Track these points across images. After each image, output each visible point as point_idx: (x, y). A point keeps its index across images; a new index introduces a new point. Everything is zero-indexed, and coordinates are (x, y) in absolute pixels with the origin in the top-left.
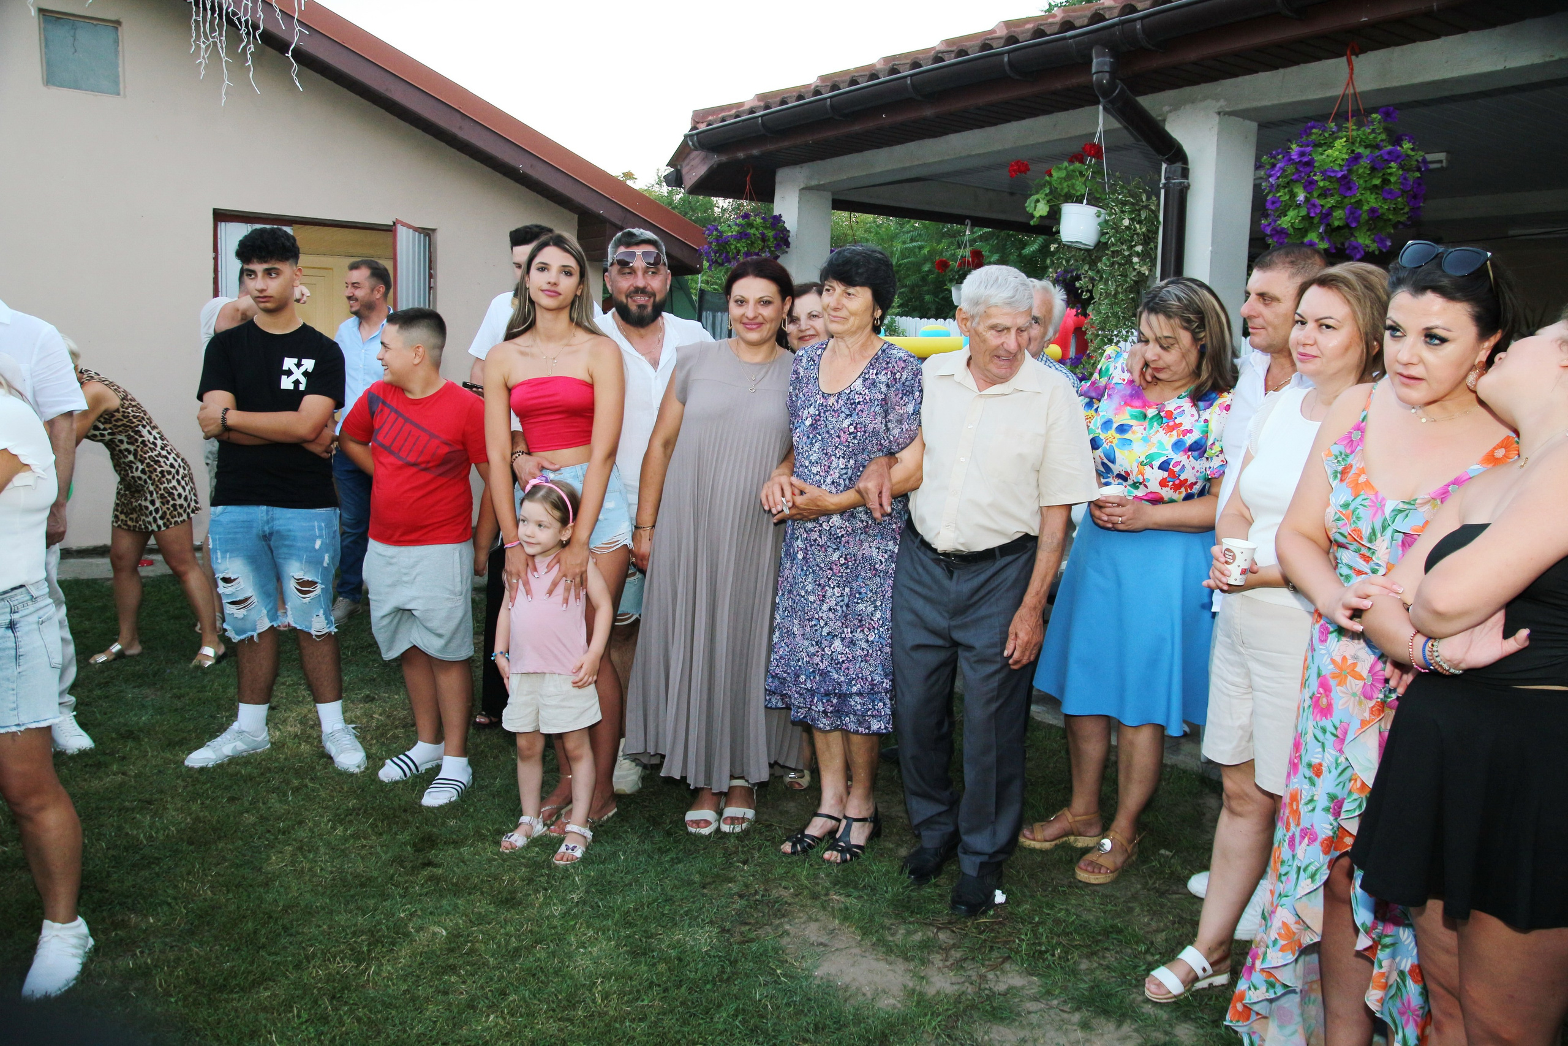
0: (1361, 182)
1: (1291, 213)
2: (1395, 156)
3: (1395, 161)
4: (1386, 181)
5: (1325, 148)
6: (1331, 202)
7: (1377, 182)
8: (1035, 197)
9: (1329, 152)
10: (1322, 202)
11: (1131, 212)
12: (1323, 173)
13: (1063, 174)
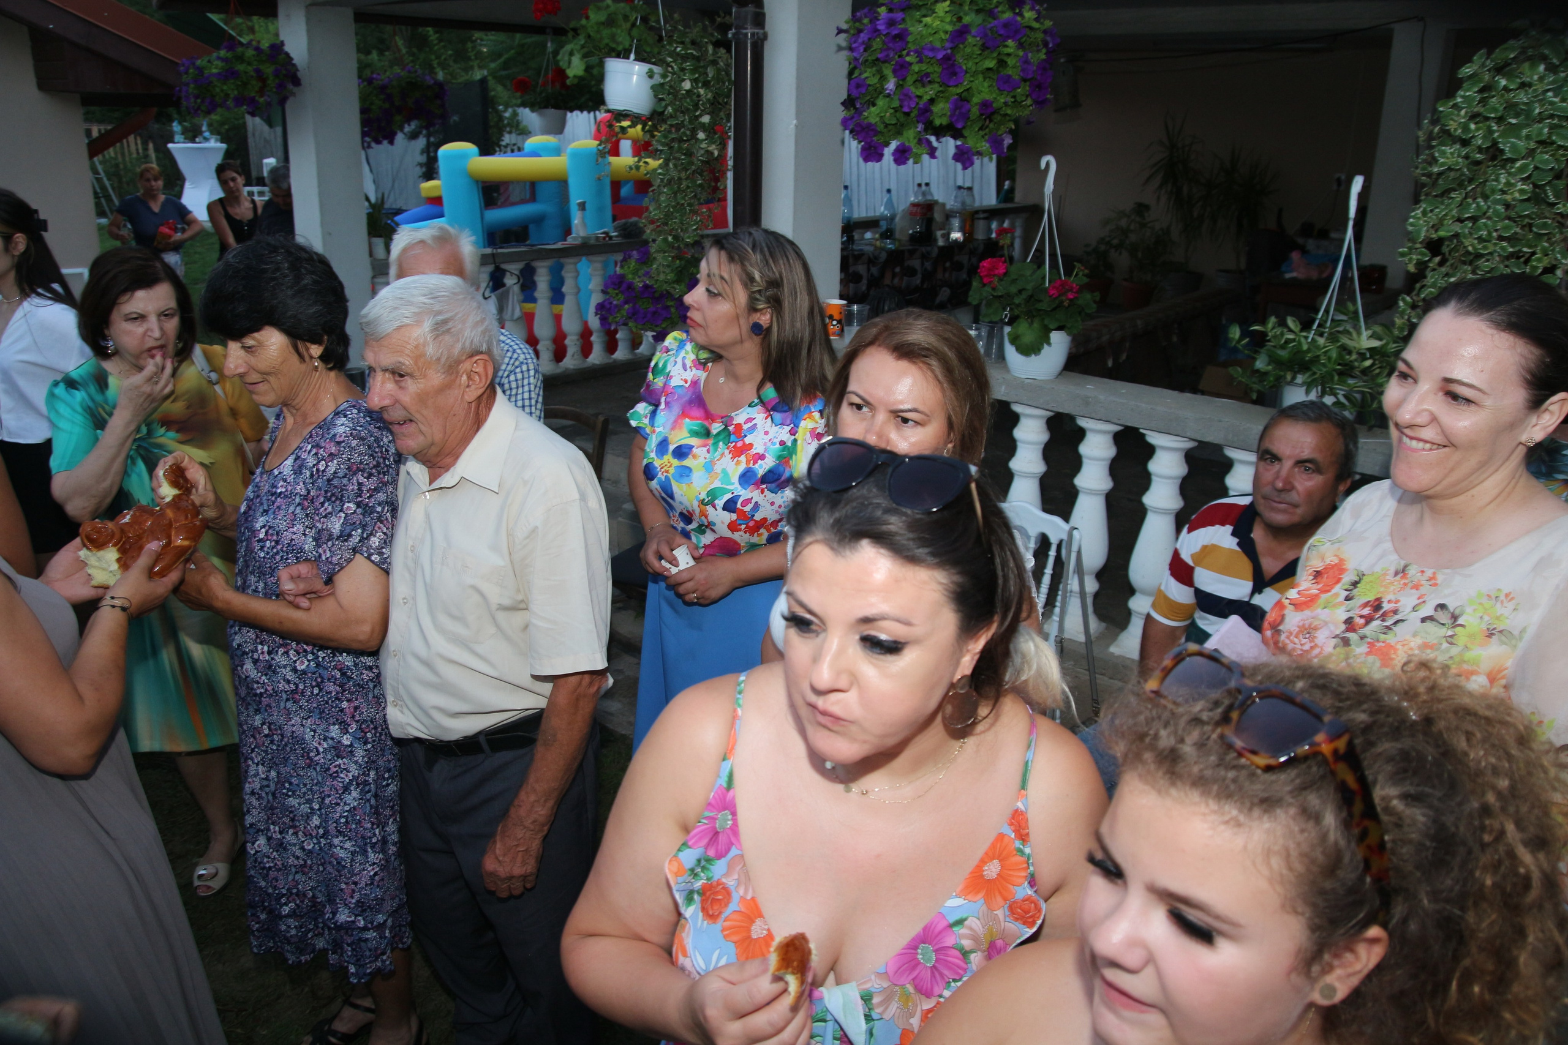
0: (970, 64)
1: (881, 102)
2: (1013, 30)
3: (1013, 38)
4: (1002, 63)
5: (924, 12)
6: (928, 92)
7: (991, 64)
8: (568, 47)
9: (928, 20)
10: (920, 92)
11: (694, 70)
12: (919, 53)
13: (602, 17)
